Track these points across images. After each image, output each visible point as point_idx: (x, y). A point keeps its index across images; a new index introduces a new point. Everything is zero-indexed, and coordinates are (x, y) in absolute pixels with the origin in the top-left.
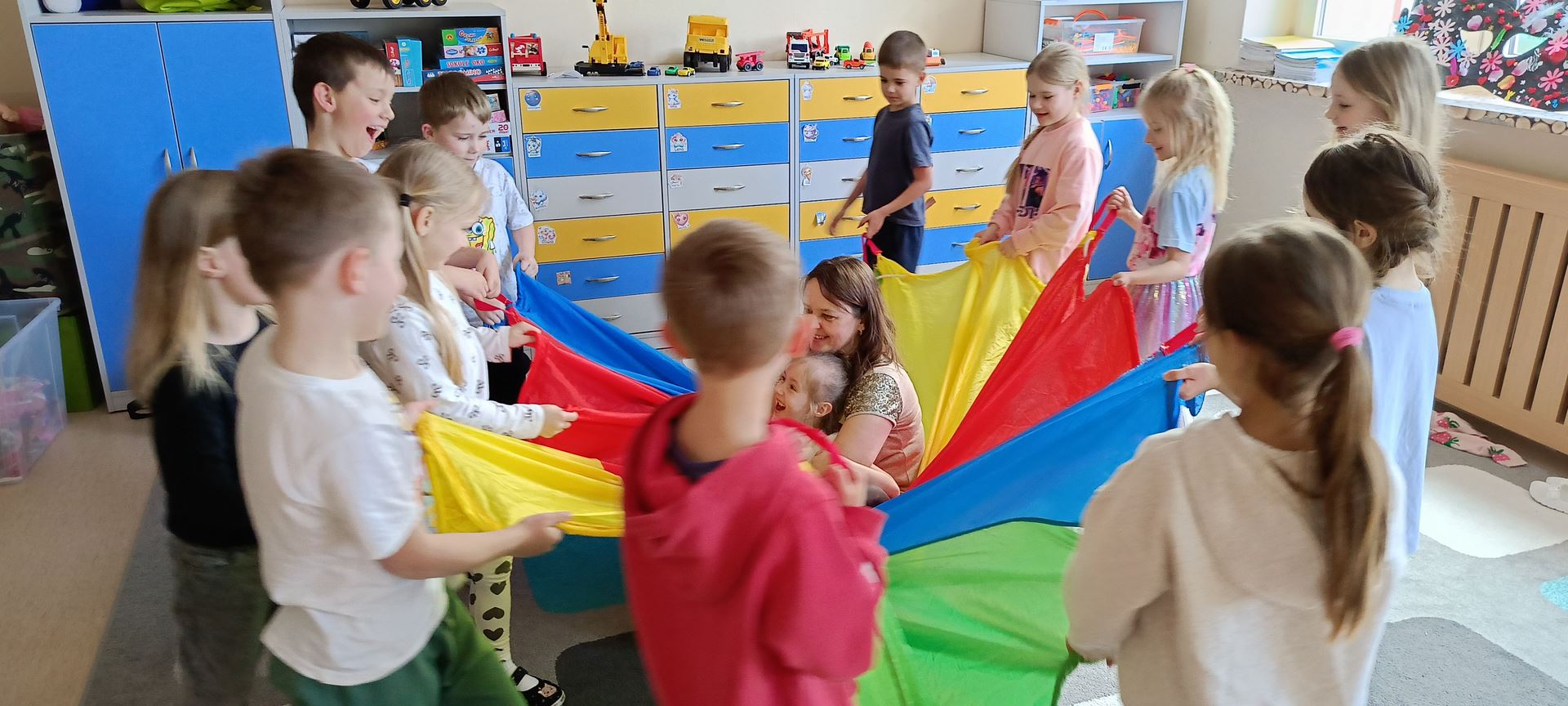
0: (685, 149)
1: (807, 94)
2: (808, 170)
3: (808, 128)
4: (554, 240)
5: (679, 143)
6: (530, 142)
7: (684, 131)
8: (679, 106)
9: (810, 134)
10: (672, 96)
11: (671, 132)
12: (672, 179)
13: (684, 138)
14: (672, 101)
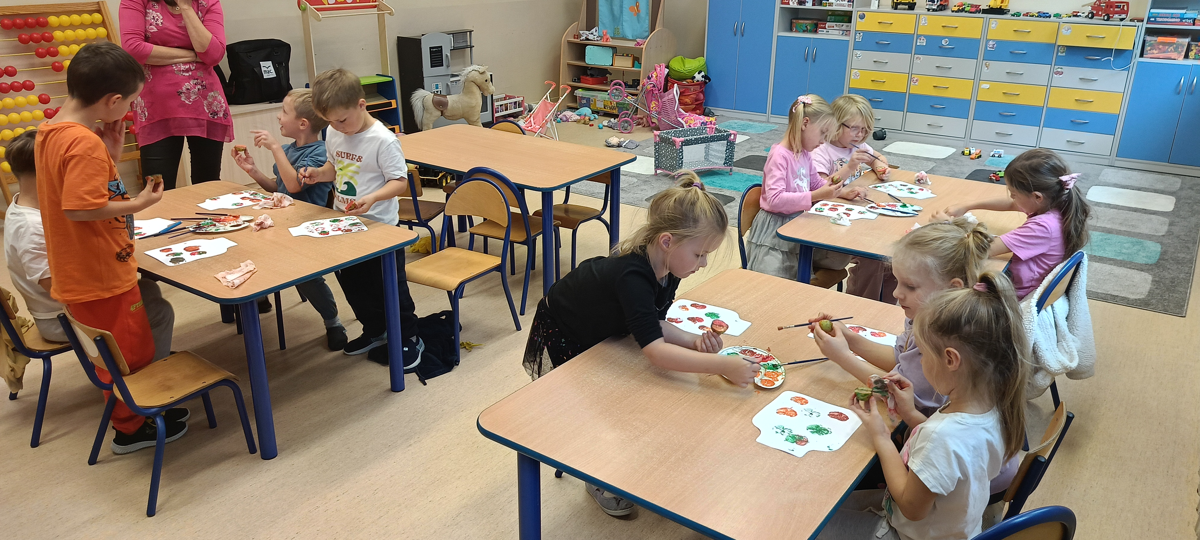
0: (925, 45)
1: (993, 26)
2: (987, 64)
3: (991, 43)
4: (858, 77)
5: (922, 41)
6: (858, 34)
7: (925, 36)
8: (926, 24)
9: (990, 47)
10: (923, 20)
11: (919, 36)
12: (917, 58)
13: (924, 39)
14: (924, 22)
